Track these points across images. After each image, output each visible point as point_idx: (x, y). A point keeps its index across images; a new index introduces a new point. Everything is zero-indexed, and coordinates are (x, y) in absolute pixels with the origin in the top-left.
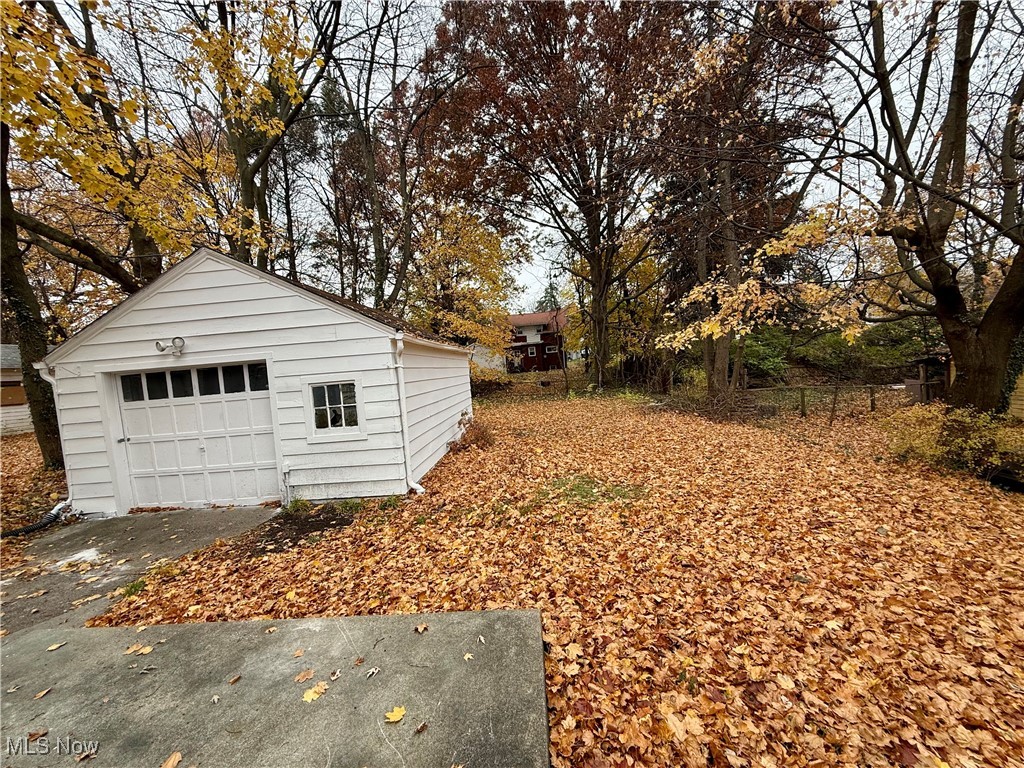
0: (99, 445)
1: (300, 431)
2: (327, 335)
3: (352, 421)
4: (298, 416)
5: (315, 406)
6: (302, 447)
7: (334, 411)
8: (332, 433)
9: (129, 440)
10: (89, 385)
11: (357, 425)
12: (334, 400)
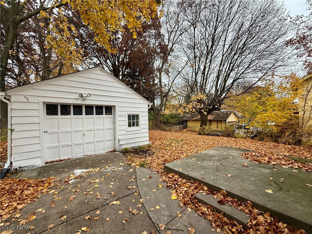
0: (37, 134)
1: (124, 128)
2: (133, 101)
3: (137, 125)
4: (124, 123)
5: (128, 120)
6: (124, 132)
7: (133, 122)
8: (132, 128)
9: (47, 132)
10: (35, 107)
11: (138, 126)
12: (133, 119)
